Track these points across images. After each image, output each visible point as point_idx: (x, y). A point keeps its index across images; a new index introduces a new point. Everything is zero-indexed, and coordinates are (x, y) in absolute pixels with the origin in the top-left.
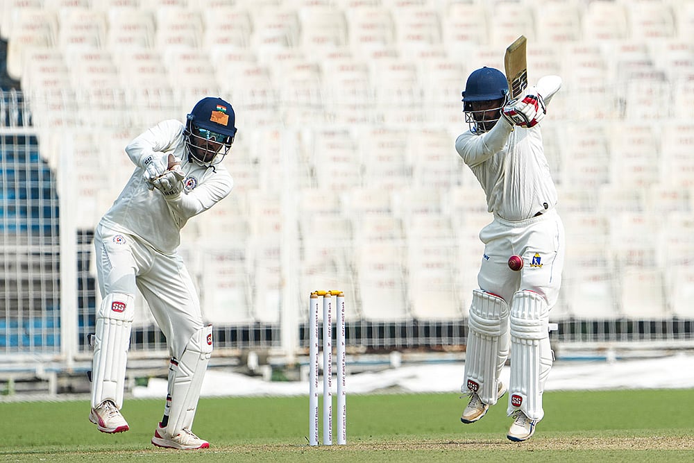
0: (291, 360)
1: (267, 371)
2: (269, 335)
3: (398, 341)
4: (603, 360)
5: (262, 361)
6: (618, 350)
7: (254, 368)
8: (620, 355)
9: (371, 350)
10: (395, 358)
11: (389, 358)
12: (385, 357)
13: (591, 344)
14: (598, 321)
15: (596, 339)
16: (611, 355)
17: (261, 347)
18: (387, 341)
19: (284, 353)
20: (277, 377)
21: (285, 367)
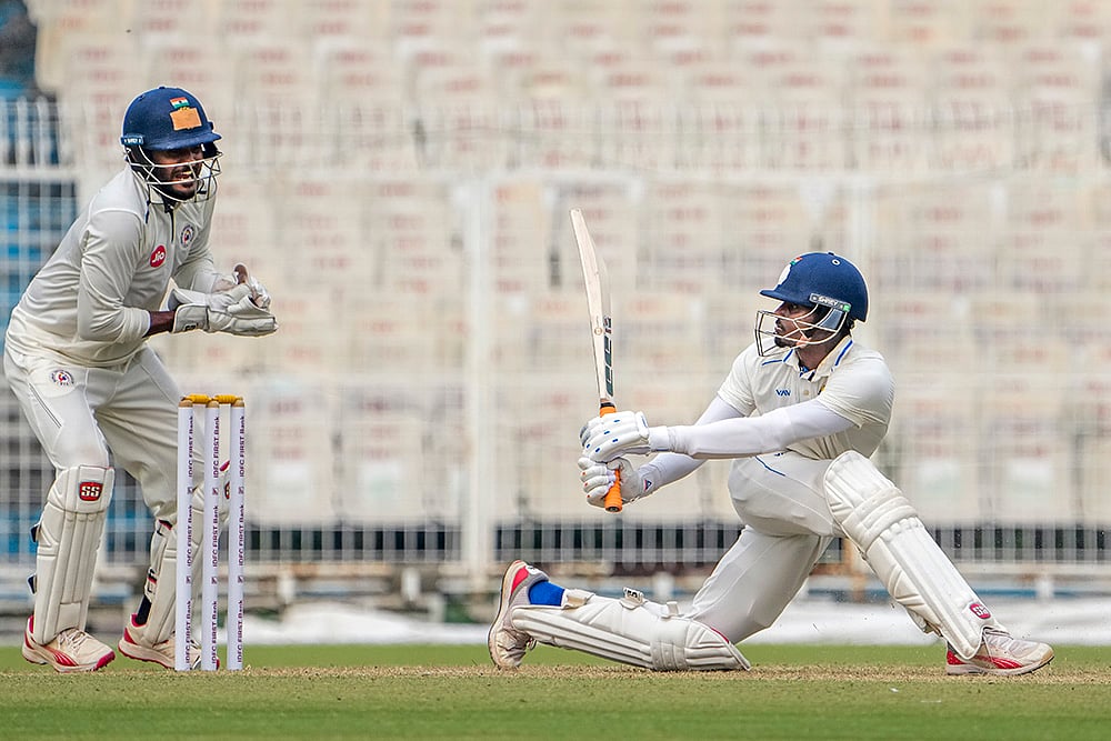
0: (479, 584)
1: (435, 604)
2: (441, 540)
3: (669, 555)
4: (1030, 595)
5: (428, 586)
6: (1058, 578)
7: (411, 599)
8: (1062, 588)
9: (620, 570)
10: (663, 584)
11: (651, 584)
12: (645, 583)
13: (1011, 567)
14: (1023, 528)
15: (1019, 557)
16: (1045, 587)
17: (426, 561)
18: (649, 555)
19: (465, 573)
20: (454, 615)
21: (469, 596)
